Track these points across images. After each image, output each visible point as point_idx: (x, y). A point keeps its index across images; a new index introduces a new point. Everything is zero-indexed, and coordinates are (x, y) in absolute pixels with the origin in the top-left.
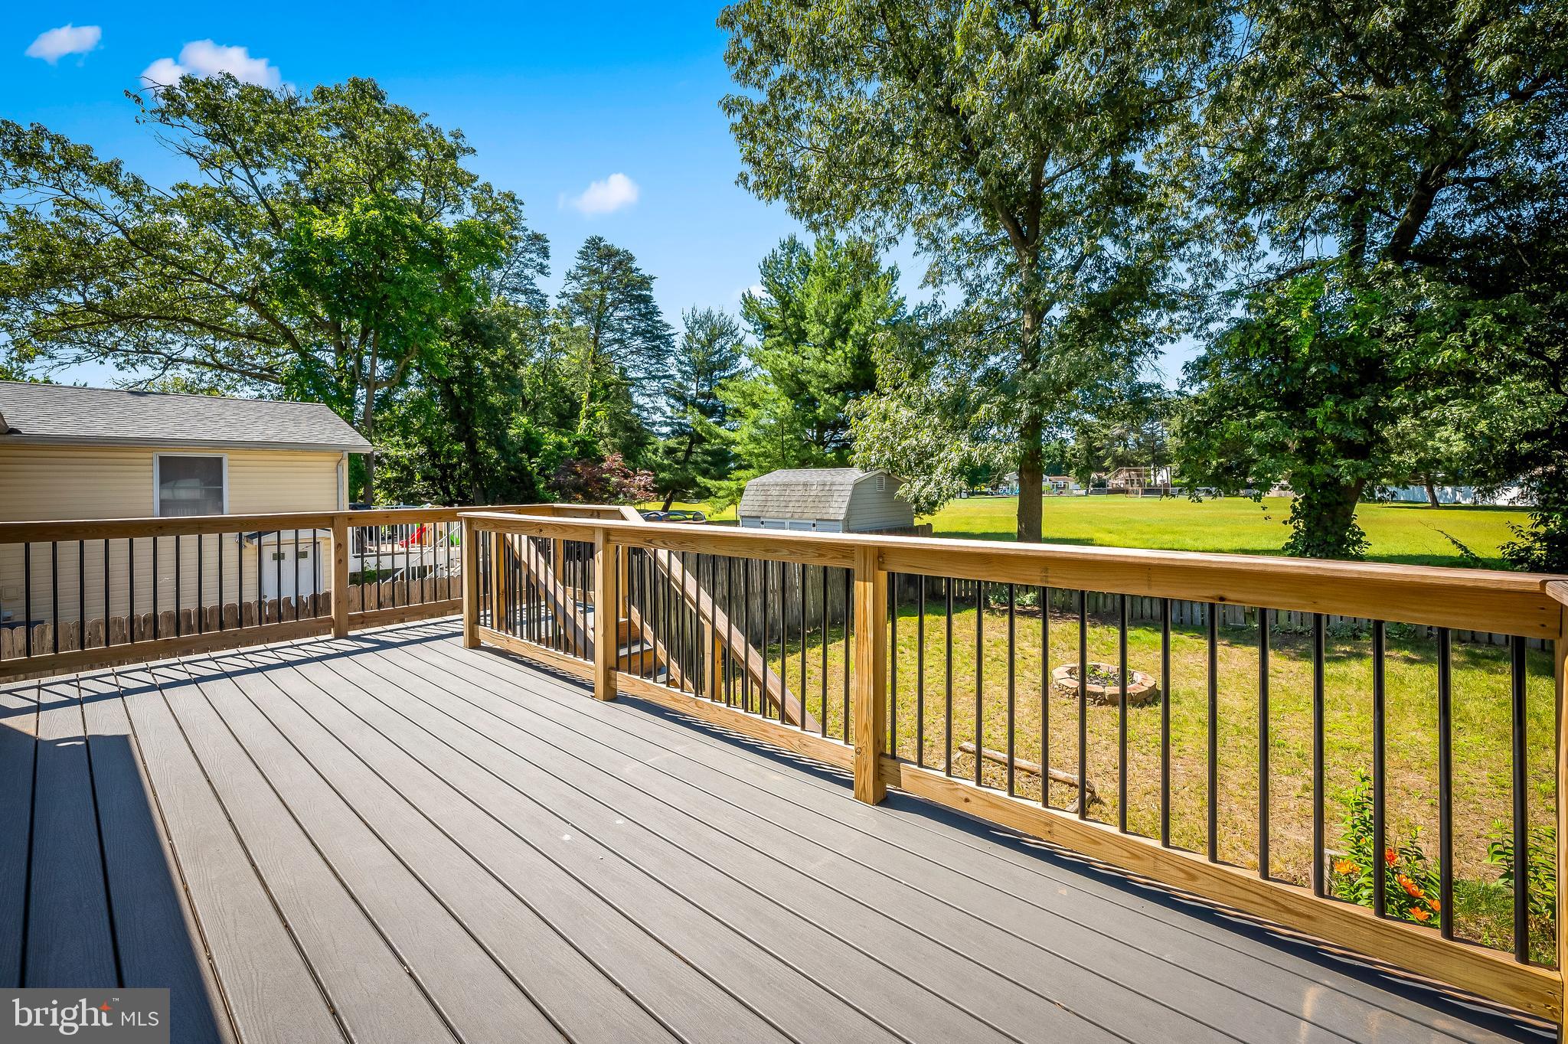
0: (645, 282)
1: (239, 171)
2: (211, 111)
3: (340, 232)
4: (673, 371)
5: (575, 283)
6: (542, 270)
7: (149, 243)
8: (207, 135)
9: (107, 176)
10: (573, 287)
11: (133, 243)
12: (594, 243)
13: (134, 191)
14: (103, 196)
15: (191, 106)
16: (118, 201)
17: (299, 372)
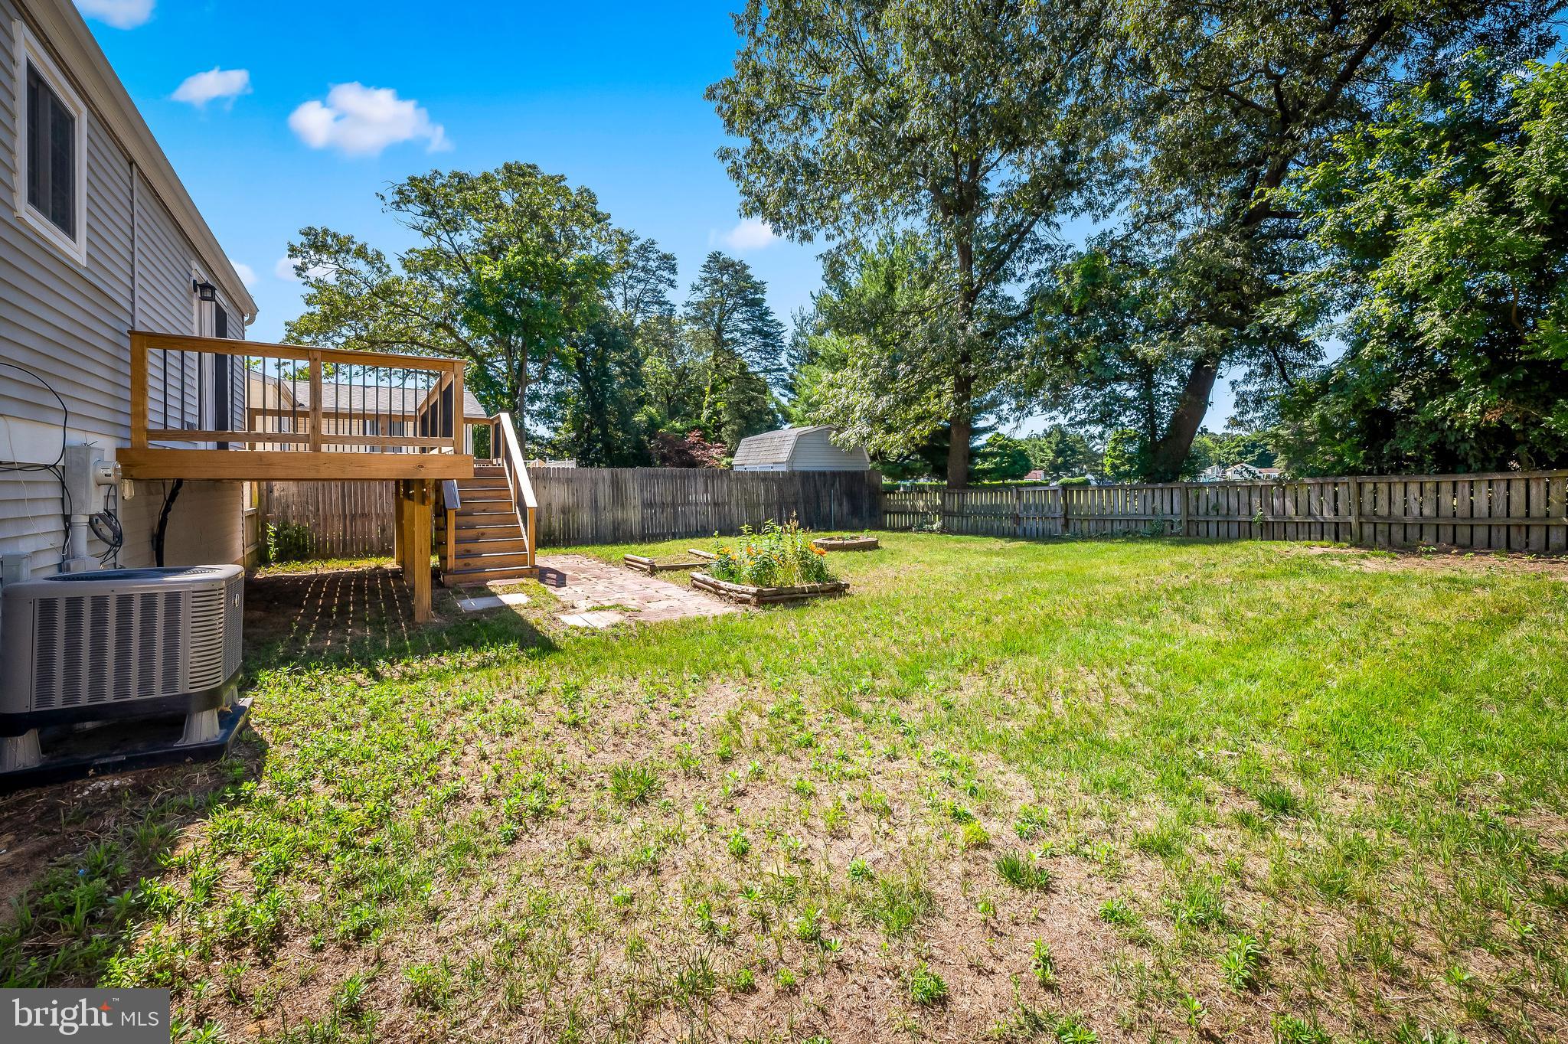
0: (758, 287)
1: (445, 236)
2: (426, 198)
3: (498, 275)
4: (786, 365)
5: (698, 293)
6: (671, 284)
7: (386, 292)
8: (423, 214)
9: (361, 253)
10: (698, 297)
11: (375, 294)
12: (715, 257)
13: (376, 260)
14: (361, 266)
15: (413, 195)
16: (368, 267)
17: (476, 376)
